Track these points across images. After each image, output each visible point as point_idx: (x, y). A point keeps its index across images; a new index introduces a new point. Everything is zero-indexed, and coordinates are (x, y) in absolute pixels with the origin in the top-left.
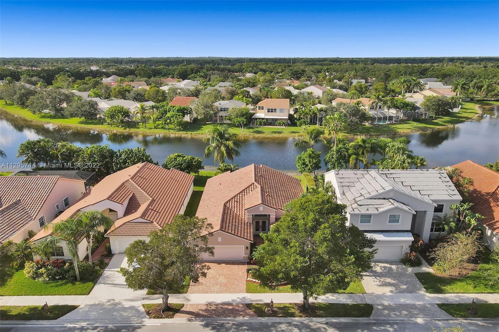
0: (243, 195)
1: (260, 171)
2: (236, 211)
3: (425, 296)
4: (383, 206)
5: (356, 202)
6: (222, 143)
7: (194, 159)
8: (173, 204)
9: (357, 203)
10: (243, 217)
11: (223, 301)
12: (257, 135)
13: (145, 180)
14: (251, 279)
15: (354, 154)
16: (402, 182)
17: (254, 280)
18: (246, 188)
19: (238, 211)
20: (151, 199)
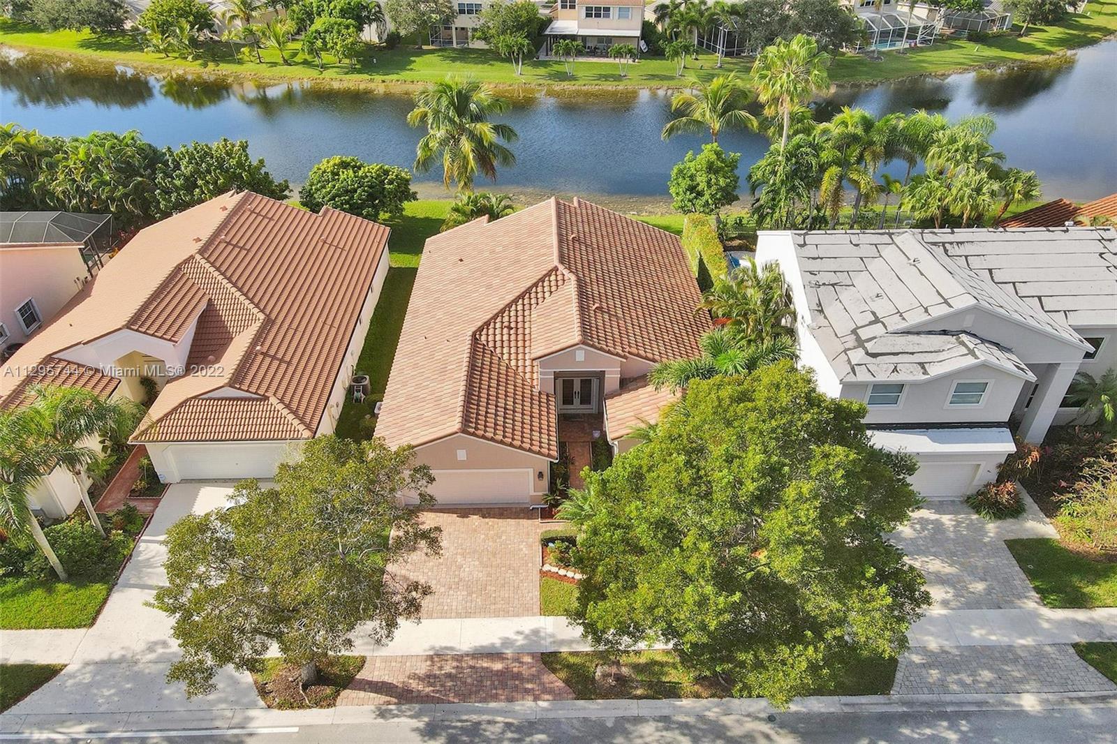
0: (527, 307)
1: (574, 220)
2: (506, 356)
3: (1039, 616)
4: (941, 356)
5: (860, 343)
6: (462, 129)
7: (386, 173)
8: (327, 328)
9: (865, 348)
10: (528, 376)
11: (477, 644)
12: (558, 86)
13: (244, 252)
14: (555, 569)
15: (837, 162)
16: (990, 271)
17: (562, 572)
18: (536, 285)
19: (513, 356)
20: (262, 316)
